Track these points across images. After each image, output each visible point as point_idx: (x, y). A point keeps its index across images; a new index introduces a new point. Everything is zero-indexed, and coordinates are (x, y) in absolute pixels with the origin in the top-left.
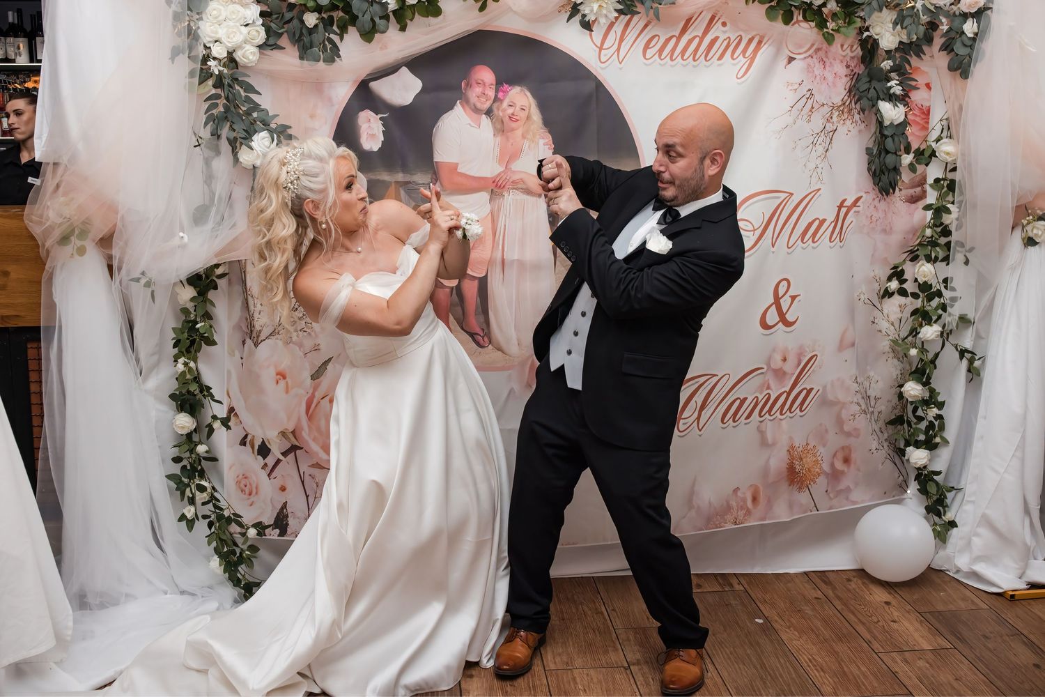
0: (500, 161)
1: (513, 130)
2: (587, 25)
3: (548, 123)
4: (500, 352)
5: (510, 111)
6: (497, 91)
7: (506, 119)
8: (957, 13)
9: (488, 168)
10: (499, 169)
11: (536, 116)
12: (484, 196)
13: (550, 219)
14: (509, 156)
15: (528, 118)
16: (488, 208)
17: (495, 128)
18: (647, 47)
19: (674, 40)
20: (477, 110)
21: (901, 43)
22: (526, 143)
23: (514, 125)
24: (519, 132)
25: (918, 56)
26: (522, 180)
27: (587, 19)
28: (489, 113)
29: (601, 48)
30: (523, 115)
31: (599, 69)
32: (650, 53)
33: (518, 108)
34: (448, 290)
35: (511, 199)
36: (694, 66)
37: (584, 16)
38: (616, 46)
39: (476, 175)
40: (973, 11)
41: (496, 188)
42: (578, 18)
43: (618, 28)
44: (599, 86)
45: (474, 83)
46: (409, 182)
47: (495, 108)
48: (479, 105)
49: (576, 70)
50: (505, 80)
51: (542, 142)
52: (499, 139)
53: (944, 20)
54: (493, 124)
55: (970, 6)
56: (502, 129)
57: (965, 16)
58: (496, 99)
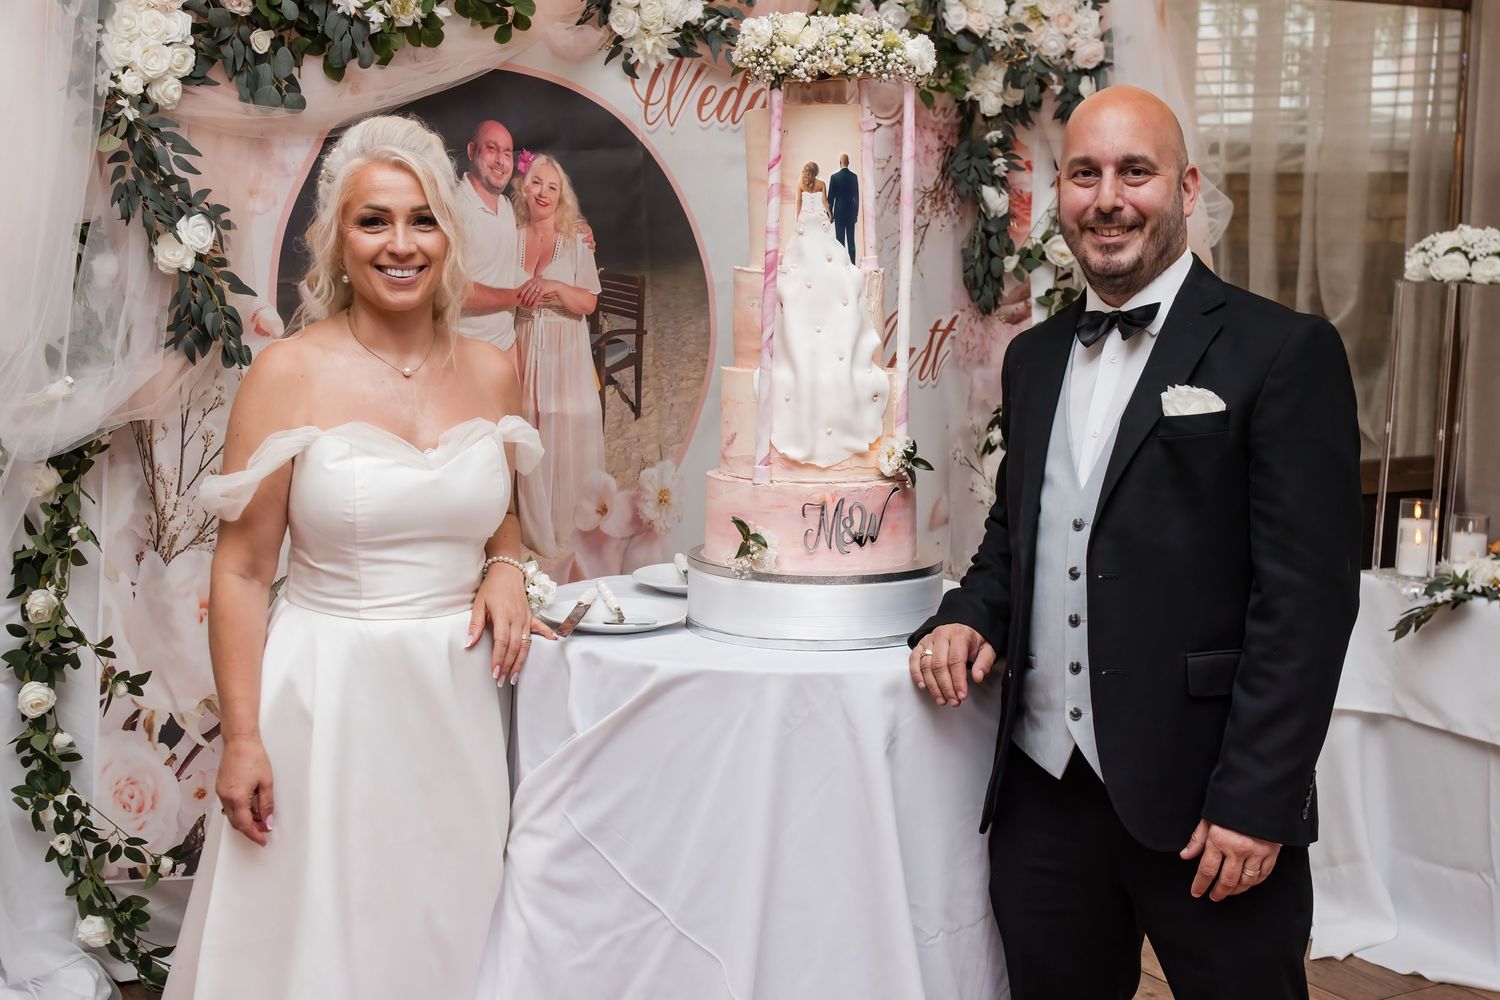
0: (527, 265)
1: (542, 218)
2: (630, 70)
3: (587, 210)
4: (531, 551)
5: (536, 190)
6: (516, 161)
7: (532, 201)
8: (1070, 69)
9: (511, 276)
10: (525, 277)
11: (571, 200)
12: (506, 318)
13: (595, 352)
14: (539, 258)
15: (561, 201)
16: (512, 336)
17: (517, 215)
18: (701, 104)
19: (734, 94)
20: (491, 188)
21: (1004, 107)
22: (560, 239)
23: (542, 211)
24: (550, 222)
25: (1024, 124)
26: (557, 294)
27: (632, 61)
28: (508, 191)
29: (647, 103)
30: (553, 196)
31: (647, 136)
32: (707, 111)
33: (546, 187)
35: (544, 321)
37: (628, 56)
38: (664, 101)
39: (496, 285)
40: (1090, 66)
41: (522, 304)
42: (620, 58)
43: (666, 77)
44: (648, 157)
45: (484, 147)
47: (516, 182)
48: (493, 180)
49: (613, 134)
50: (526, 144)
51: (580, 237)
52: (524, 231)
53: (1054, 77)
54: (515, 209)
55: (1088, 61)
56: (527, 217)
57: (1082, 72)
58: (516, 173)
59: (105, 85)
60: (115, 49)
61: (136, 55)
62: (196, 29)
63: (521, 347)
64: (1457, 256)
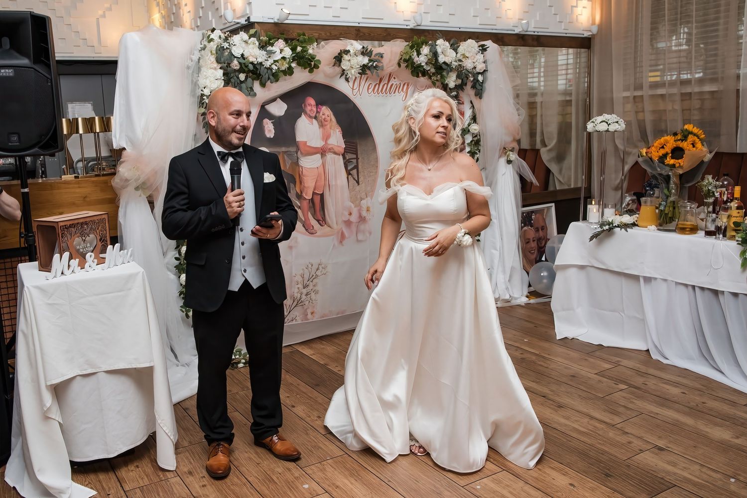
0: (323, 140)
1: (326, 125)
2: (347, 80)
4: (329, 228)
5: (323, 117)
6: (317, 108)
7: (323, 120)
8: (475, 73)
9: (318, 143)
10: (323, 143)
11: (334, 119)
12: (319, 156)
13: (345, 165)
14: (326, 137)
15: (331, 120)
16: (321, 162)
17: (319, 124)
18: (368, 89)
19: (377, 86)
20: (311, 117)
21: (456, 85)
22: (332, 131)
23: (326, 123)
24: (328, 126)
25: (462, 90)
26: (332, 148)
27: (348, 77)
28: (316, 118)
29: (353, 89)
30: (328, 119)
31: (354, 99)
32: (370, 90)
33: (326, 116)
34: (308, 201)
35: (330, 156)
36: (378, 96)
37: (346, 75)
38: (358, 88)
39: (314, 147)
40: (481, 71)
41: (323, 152)
42: (344, 76)
43: (358, 81)
44: (355, 107)
45: (307, 105)
46: (288, 151)
47: (317, 115)
48: (311, 115)
49: (345, 99)
50: (319, 103)
51: (337, 130)
52: (321, 129)
53: (470, 75)
54: (318, 123)
55: (481, 70)
56: (322, 125)
57: (479, 73)
58: (317, 112)
59: (199, 93)
60: (202, 82)
61: (208, 83)
62: (224, 74)
63: (324, 165)
64: (604, 123)
